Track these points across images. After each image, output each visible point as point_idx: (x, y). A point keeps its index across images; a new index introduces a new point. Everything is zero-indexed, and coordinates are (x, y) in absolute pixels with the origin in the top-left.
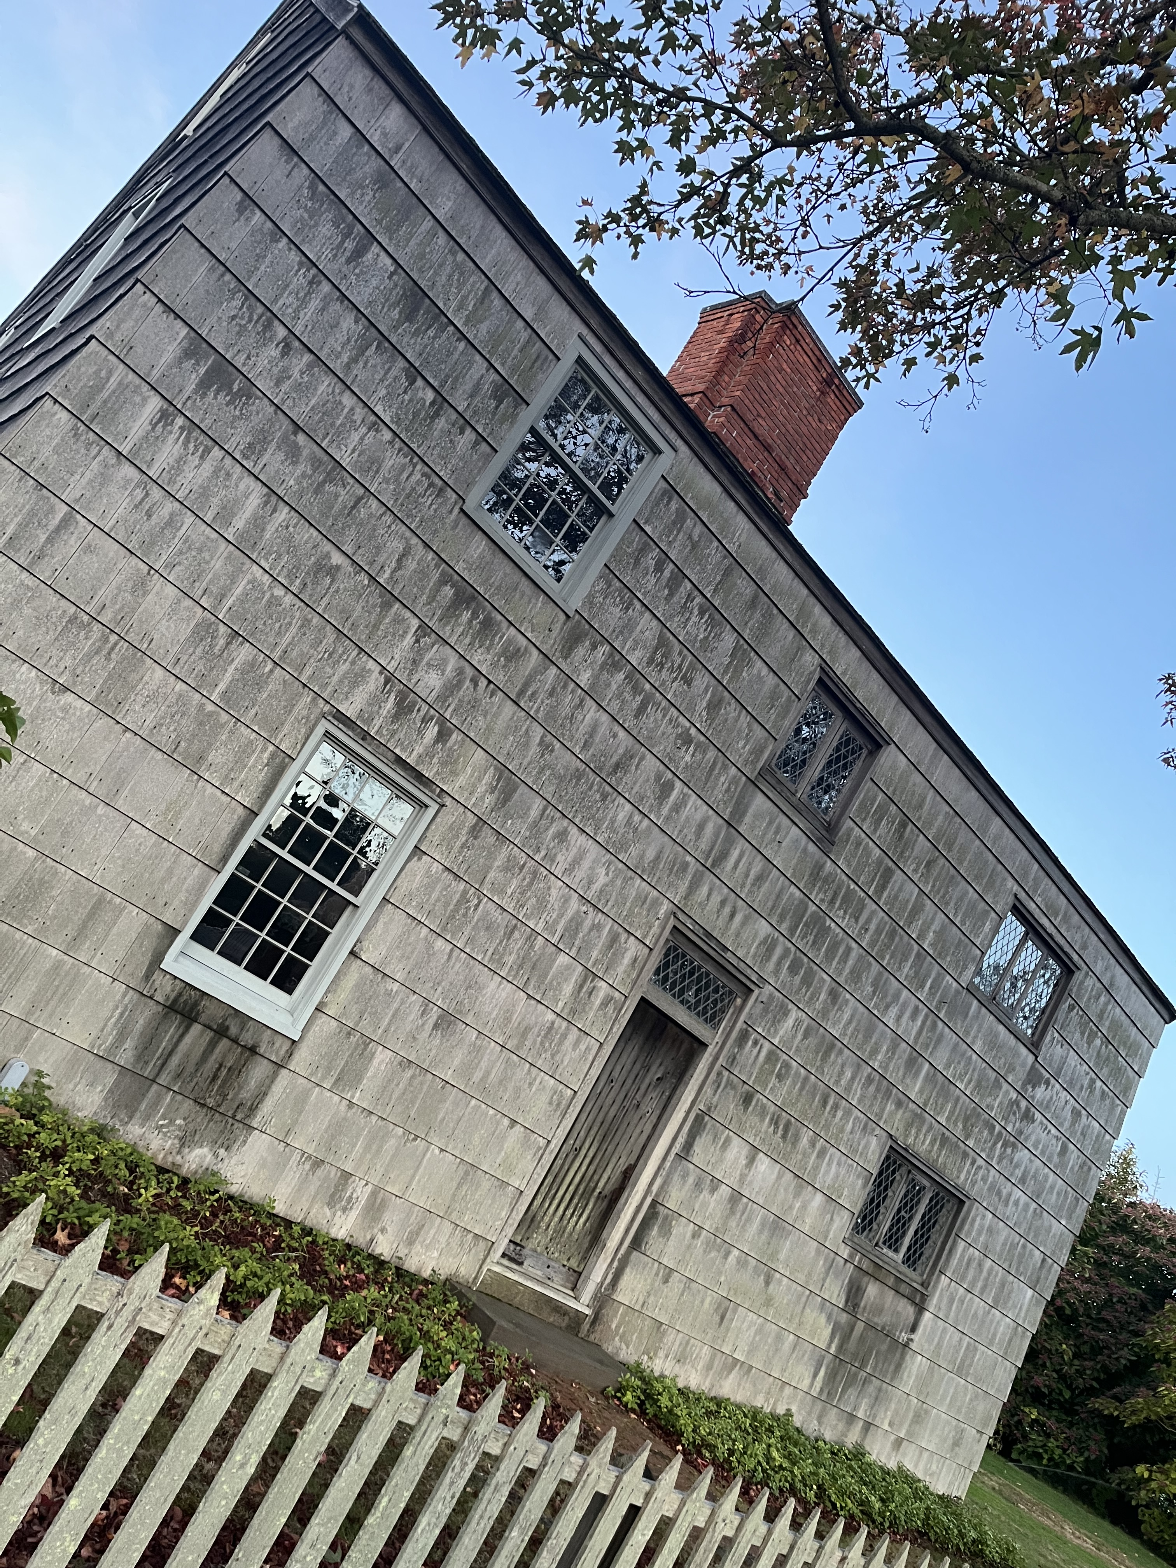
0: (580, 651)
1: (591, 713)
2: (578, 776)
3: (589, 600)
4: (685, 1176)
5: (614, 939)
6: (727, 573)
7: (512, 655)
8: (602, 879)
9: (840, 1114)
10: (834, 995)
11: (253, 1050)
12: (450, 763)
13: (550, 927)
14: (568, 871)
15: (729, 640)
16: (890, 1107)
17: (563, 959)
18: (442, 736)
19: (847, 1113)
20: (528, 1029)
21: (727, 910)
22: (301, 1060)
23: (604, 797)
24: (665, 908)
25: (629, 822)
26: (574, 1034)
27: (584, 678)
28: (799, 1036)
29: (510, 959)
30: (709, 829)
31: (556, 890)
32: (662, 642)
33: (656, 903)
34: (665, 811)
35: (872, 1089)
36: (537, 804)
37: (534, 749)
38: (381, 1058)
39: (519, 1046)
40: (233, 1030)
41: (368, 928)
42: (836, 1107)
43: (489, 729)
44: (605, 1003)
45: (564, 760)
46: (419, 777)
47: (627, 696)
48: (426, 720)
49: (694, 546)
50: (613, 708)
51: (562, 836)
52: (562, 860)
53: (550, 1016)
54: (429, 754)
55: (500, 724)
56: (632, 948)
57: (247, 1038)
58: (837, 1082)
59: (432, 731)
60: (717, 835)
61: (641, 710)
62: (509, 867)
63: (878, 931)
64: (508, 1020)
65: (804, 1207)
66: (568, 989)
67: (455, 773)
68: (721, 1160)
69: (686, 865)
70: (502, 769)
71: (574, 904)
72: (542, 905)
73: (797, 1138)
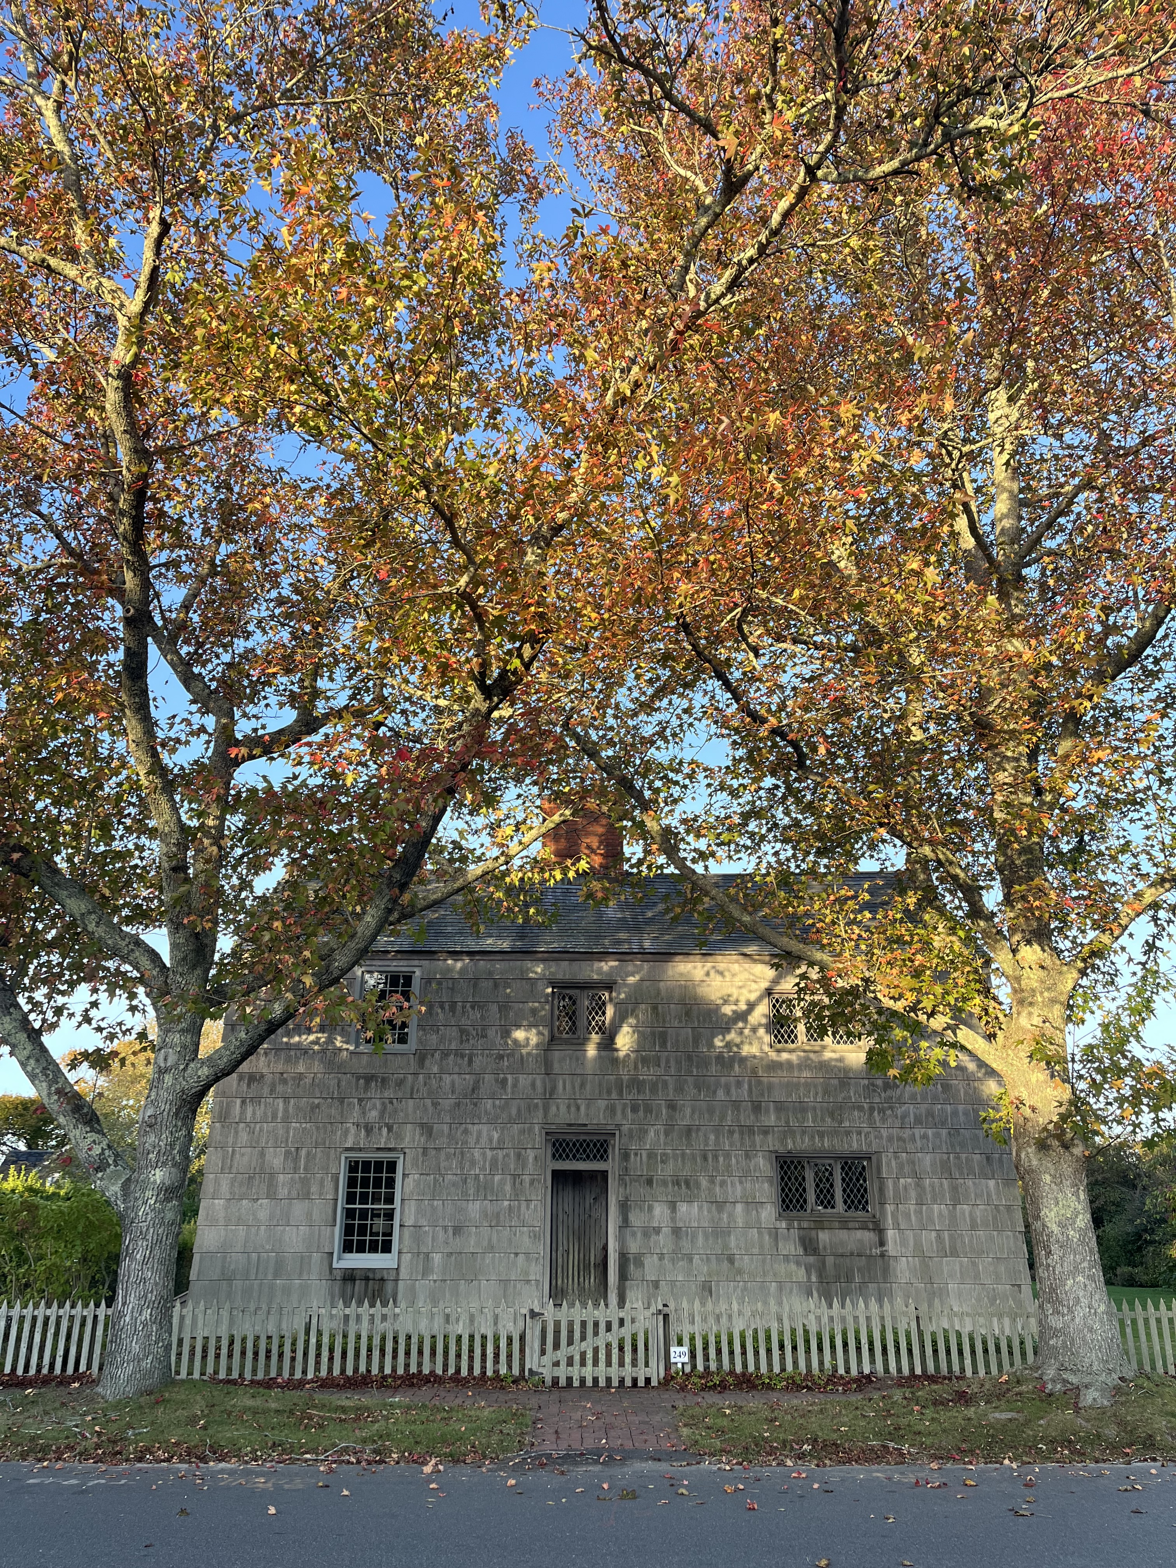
0: (427, 1063)
1: (447, 1079)
2: (458, 1105)
3: (420, 1041)
4: (634, 1234)
5: (518, 1156)
6: (475, 986)
7: (400, 1083)
8: (496, 1136)
9: (721, 1159)
10: (672, 1106)
11: (382, 1280)
12: (399, 1137)
13: (483, 1168)
14: (478, 1141)
15: (494, 1008)
16: (758, 1139)
17: (497, 1178)
18: (390, 1129)
19: (727, 1156)
20: (498, 1214)
21: (573, 1109)
22: (404, 1274)
23: (475, 1105)
24: (537, 1128)
25: (494, 1106)
26: (524, 1205)
27: (435, 1069)
28: (662, 1137)
29: (471, 1192)
30: (539, 1083)
31: (477, 1154)
32: (462, 1032)
33: (530, 1130)
34: (509, 1090)
35: (736, 1136)
36: (446, 1128)
37: (431, 1109)
38: (437, 1258)
39: (498, 1221)
40: (371, 1276)
41: (402, 1213)
42: (716, 1157)
43: (407, 1115)
44: (532, 1182)
45: (447, 1104)
46: (390, 1149)
47: (459, 1061)
48: (380, 1129)
49: (452, 989)
50: (456, 1070)
51: (466, 1132)
52: (472, 1141)
53: (506, 1203)
54: (388, 1139)
55: (410, 1110)
56: (531, 1155)
57: (378, 1276)
58: (707, 1145)
59: (385, 1131)
60: (544, 1083)
61: (470, 1061)
62: (448, 1157)
63: (678, 1062)
64: (486, 1215)
65: (730, 1215)
66: (508, 1188)
67: (403, 1139)
68: (652, 1217)
69: (536, 1106)
70: (422, 1125)
71: (489, 1154)
72: (473, 1163)
73: (698, 1185)
